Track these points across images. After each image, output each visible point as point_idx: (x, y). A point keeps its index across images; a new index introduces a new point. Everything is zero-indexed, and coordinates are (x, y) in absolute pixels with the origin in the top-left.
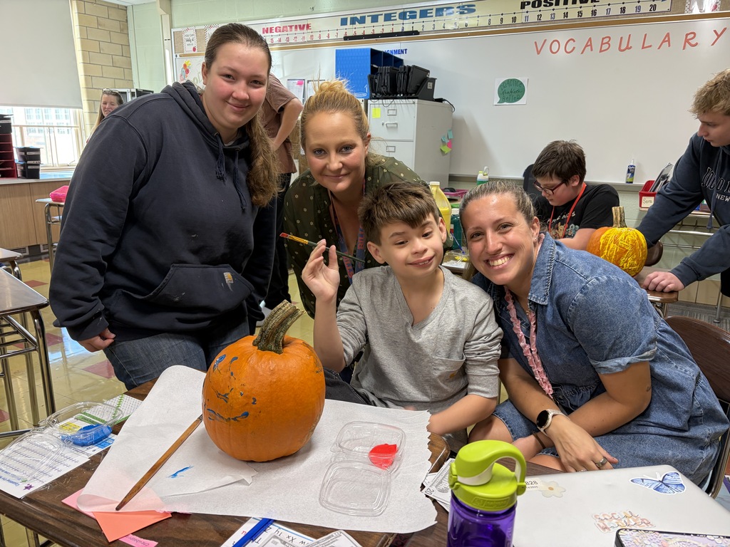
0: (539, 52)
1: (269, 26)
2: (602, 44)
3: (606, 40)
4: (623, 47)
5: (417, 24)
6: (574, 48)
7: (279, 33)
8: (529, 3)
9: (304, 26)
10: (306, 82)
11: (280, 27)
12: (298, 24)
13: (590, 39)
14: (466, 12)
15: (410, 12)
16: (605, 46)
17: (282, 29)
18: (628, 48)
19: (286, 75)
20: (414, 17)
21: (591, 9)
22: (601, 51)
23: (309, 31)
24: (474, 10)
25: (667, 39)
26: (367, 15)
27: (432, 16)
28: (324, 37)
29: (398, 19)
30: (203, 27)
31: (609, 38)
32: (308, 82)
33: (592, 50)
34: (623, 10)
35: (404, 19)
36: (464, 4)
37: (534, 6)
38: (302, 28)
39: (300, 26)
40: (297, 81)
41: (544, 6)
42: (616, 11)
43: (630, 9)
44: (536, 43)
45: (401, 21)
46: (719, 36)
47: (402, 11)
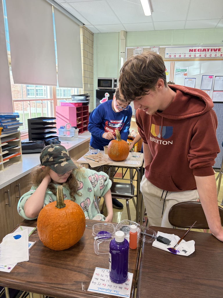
1: (194, 48)
7: (200, 52)
9: (217, 49)
10: (214, 76)
11: (201, 49)
12: (213, 48)
17: (202, 50)
19: (201, 73)
23: (219, 52)
30: (149, 47)
32: (216, 77)
38: (215, 50)
39: (214, 49)
40: (208, 76)
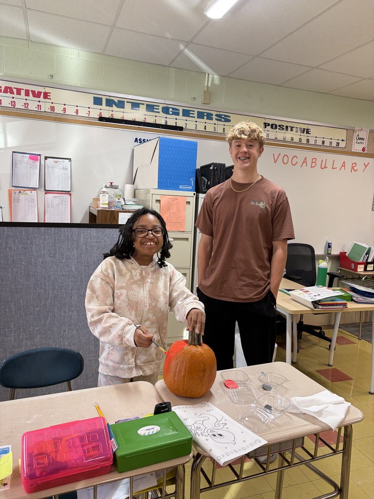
0: (275, 162)
2: (312, 162)
3: (314, 160)
4: (323, 167)
5: (181, 121)
6: (297, 162)
8: (269, 125)
9: (39, 93)
10: (43, 157)
12: (30, 89)
13: (306, 158)
14: (223, 120)
15: (173, 109)
16: (314, 164)
17: (3, 89)
18: (325, 167)
19: (9, 145)
20: (178, 114)
21: (307, 138)
22: (311, 167)
23: (47, 100)
24: (229, 121)
25: (344, 165)
26: (126, 100)
27: (194, 117)
28: (71, 111)
29: (161, 112)
31: (316, 159)
32: (46, 158)
33: (307, 165)
34: (323, 142)
35: (167, 114)
36: (221, 113)
37: (272, 127)
38: (37, 95)
39: (33, 92)
40: (28, 156)
41: (279, 129)
42: (319, 142)
43: (327, 143)
44: (274, 154)
45: (165, 115)
46: (366, 167)
47: (165, 106)
